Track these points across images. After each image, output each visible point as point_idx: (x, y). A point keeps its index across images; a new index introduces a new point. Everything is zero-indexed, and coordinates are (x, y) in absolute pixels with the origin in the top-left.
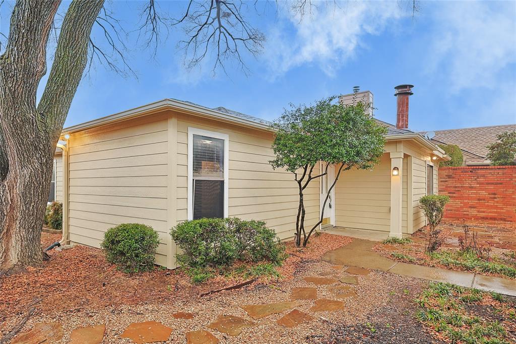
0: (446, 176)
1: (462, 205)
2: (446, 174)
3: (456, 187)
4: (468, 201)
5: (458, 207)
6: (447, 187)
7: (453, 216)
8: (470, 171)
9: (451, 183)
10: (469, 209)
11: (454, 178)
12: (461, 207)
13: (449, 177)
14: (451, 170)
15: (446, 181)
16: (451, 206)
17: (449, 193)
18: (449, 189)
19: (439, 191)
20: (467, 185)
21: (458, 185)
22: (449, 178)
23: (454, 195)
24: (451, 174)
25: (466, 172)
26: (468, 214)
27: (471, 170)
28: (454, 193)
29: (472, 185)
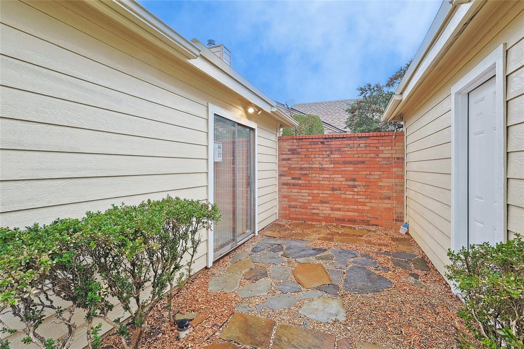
0: (289, 150)
1: (310, 198)
2: (289, 147)
3: (301, 169)
4: (319, 192)
5: (305, 201)
6: (290, 169)
7: (299, 217)
8: (322, 143)
9: (295, 162)
10: (320, 205)
11: (299, 153)
12: (310, 202)
13: (293, 151)
14: (295, 141)
15: (289, 159)
16: (296, 200)
17: (293, 179)
18: (292, 172)
19: (280, 175)
20: (318, 166)
21: (305, 166)
22: (293, 154)
23: (300, 182)
24: (295, 147)
25: (316, 143)
26: (318, 214)
27: (322, 140)
28: (299, 179)
29: (324, 166)
